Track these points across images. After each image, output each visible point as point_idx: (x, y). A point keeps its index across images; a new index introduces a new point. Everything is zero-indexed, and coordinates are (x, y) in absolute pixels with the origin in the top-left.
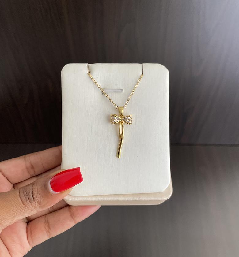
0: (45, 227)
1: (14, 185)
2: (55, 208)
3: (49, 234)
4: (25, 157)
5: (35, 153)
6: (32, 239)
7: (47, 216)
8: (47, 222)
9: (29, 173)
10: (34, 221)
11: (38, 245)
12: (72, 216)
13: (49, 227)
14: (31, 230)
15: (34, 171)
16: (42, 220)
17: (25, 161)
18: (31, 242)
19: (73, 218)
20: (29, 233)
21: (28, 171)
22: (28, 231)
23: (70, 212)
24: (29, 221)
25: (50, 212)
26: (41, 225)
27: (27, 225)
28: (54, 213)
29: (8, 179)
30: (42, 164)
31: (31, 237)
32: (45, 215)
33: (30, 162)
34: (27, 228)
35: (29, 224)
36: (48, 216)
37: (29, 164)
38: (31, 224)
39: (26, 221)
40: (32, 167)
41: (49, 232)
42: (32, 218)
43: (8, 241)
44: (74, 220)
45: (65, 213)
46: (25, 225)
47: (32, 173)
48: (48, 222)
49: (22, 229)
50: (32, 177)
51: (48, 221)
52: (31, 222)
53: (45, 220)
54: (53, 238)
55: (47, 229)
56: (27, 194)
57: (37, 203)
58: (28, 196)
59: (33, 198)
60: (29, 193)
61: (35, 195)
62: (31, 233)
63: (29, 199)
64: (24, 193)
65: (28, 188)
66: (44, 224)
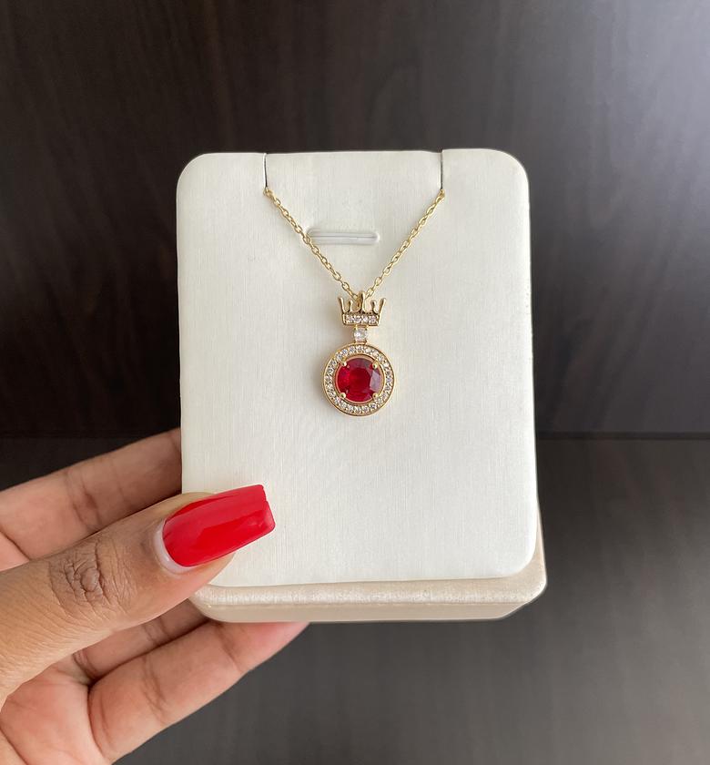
0: (146, 693)
2: (172, 627)
4: (66, 474)
5: (97, 459)
6: (107, 734)
7: (148, 656)
8: (152, 678)
9: (81, 520)
11: (127, 755)
12: (230, 649)
13: (159, 692)
14: (102, 706)
15: (98, 516)
16: (136, 669)
18: (105, 744)
19: (230, 655)
20: (98, 716)
21: (79, 516)
22: (93, 710)
23: (221, 637)
24: (93, 679)
25: (159, 645)
26: (131, 687)
27: (89, 693)
28: (172, 647)
31: (104, 730)
32: (144, 654)
33: (84, 487)
34: (87, 700)
35: (93, 688)
36: (152, 656)
37: (78, 495)
38: (99, 686)
39: (84, 679)
40: (91, 501)
41: (160, 709)
42: (102, 661)
43: (32, 746)
44: (236, 662)
46: (84, 691)
47: (91, 520)
48: (155, 678)
49: (72, 699)
51: (153, 674)
52: (100, 682)
53: (145, 672)
54: (174, 725)
55: (154, 699)
56: (78, 576)
57: (115, 604)
58: (81, 583)
59: (103, 588)
60: (87, 570)
61: (108, 578)
62: (103, 716)
63: (86, 591)
64: (66, 574)
65: (80, 556)
66: (143, 684)
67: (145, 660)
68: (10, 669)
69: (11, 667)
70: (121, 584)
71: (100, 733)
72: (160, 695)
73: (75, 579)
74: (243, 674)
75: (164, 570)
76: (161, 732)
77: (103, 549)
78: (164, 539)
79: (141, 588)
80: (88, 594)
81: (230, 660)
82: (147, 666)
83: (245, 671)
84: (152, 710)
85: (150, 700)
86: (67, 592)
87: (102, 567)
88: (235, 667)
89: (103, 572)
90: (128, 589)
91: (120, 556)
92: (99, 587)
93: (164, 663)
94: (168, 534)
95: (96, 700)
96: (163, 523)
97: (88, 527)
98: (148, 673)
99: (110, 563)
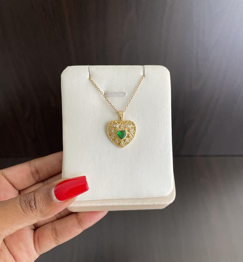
0: (52, 235)
1: (20, 192)
2: (62, 214)
3: (56, 241)
4: (30, 163)
5: (40, 159)
6: (39, 246)
7: (54, 223)
9: (34, 178)
10: (41, 228)
12: (80, 222)
14: (38, 237)
15: (39, 177)
16: (49, 227)
17: (30, 166)
18: (38, 250)
19: (80, 225)
20: (37, 241)
22: (35, 238)
23: (77, 218)
24: (36, 228)
26: (47, 232)
27: (34, 232)
28: (61, 220)
29: (13, 186)
30: (47, 169)
31: (38, 245)
32: (52, 222)
33: (36, 167)
34: (34, 235)
35: (36, 231)
37: (34, 170)
38: (38, 231)
39: (33, 227)
40: (37, 172)
41: (57, 240)
42: (39, 225)
43: (15, 250)
44: (81, 226)
45: (72, 220)
46: (32, 232)
49: (29, 236)
50: (38, 182)
51: (55, 229)
52: (38, 229)
53: (52, 227)
55: (55, 236)
56: (28, 202)
57: (39, 211)
59: (35, 206)
60: (31, 200)
61: (37, 203)
63: (31, 207)
64: (25, 201)
66: (51, 231)
67: (53, 224)
70: (41, 204)
72: (57, 235)
73: (28, 203)
76: (56, 247)
78: (55, 192)
79: (46, 207)
80: (31, 208)
81: (80, 226)
82: (53, 226)
83: (84, 230)
85: (53, 237)
86: (25, 207)
87: (35, 200)
88: (80, 227)
90: (43, 207)
91: (41, 197)
93: (59, 225)
95: (36, 235)
96: (54, 187)
97: (36, 180)
98: (54, 228)
99: (38, 199)
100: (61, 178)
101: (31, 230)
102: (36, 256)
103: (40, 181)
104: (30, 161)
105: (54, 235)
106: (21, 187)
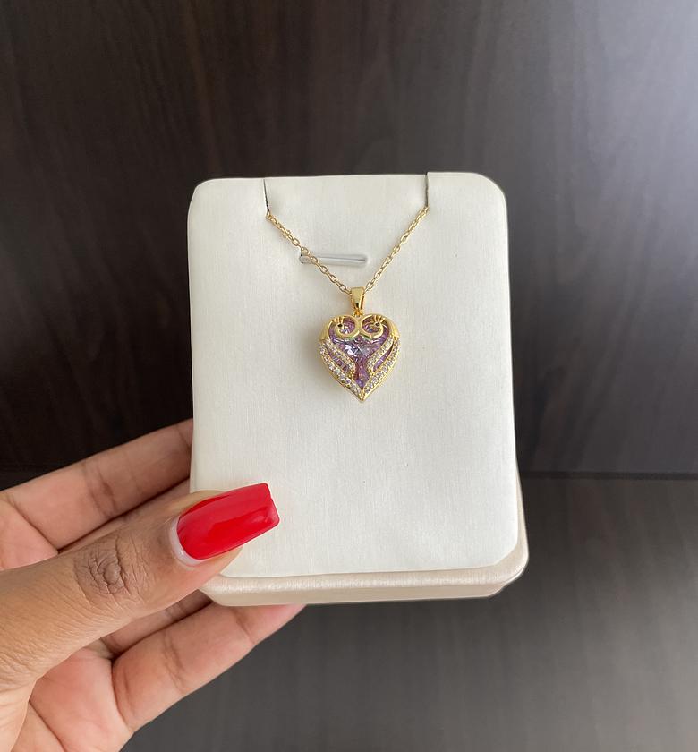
0: (166, 665)
1: (60, 550)
3: (179, 683)
4: (83, 465)
6: (131, 704)
7: (167, 631)
8: (173, 650)
9: (99, 507)
11: (149, 723)
12: (243, 622)
13: (179, 663)
14: (125, 678)
15: (114, 503)
16: (156, 644)
17: (85, 474)
18: (128, 714)
19: (244, 629)
20: (122, 688)
21: (97, 504)
22: (117, 681)
24: (115, 653)
25: (176, 621)
26: (153, 658)
27: (112, 666)
29: (42, 534)
31: (128, 700)
32: (163, 629)
33: (101, 476)
34: (112, 673)
35: (117, 662)
36: (173, 630)
37: (96, 483)
38: (122, 660)
39: (107, 654)
40: (107, 489)
41: (179, 677)
43: (60, 718)
44: (248, 634)
46: (107, 664)
47: (109, 510)
49: (98, 675)
50: (111, 520)
51: (172, 646)
52: (122, 655)
53: (165, 645)
55: (174, 669)
56: (101, 570)
57: (135, 595)
58: (104, 576)
59: (124, 581)
60: (109, 564)
61: (129, 571)
62: (127, 685)
63: (109, 584)
64: (90, 568)
65: (102, 552)
66: (162, 656)
67: (164, 634)
68: (42, 656)
69: (43, 654)
70: (140, 573)
71: (124, 703)
72: (179, 665)
73: (99, 573)
74: (255, 645)
75: (179, 563)
77: (123, 545)
78: (178, 533)
79: (158, 580)
80: (111, 586)
81: (243, 632)
82: (167, 639)
83: (257, 642)
84: (172, 678)
85: (170, 671)
86: (91, 585)
87: (123, 561)
88: (246, 636)
89: (123, 566)
90: (147, 581)
91: (139, 551)
92: (120, 580)
93: (183, 636)
94: (182, 529)
95: (119, 673)
96: (177, 519)
97: (104, 513)
98: (168, 645)
99: (130, 557)
100: (187, 493)
101: (102, 660)
102: (123, 734)
103: (115, 514)
104: (83, 461)
105: (172, 666)
106: (64, 539)
